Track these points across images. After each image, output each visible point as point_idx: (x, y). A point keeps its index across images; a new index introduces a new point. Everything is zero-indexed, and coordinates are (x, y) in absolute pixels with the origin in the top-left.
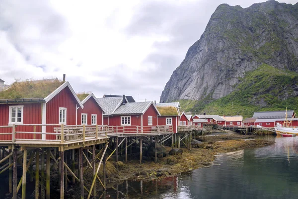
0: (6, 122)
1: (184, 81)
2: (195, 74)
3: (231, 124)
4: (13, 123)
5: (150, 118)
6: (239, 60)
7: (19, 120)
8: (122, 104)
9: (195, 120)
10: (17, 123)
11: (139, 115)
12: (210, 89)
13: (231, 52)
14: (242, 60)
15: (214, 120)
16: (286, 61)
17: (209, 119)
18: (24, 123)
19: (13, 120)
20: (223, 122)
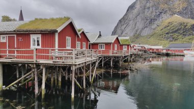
0: (29, 46)
1: (125, 26)
2: (131, 22)
3: (155, 50)
4: (34, 47)
5: (116, 45)
6: (158, 13)
7: (38, 45)
8: (99, 37)
9: (135, 48)
10: (36, 47)
11: (110, 44)
12: (139, 30)
13: (154, 9)
14: (161, 13)
15: (145, 48)
16: (190, 13)
17: (142, 47)
18: (42, 47)
19: (34, 45)
20: (151, 49)
